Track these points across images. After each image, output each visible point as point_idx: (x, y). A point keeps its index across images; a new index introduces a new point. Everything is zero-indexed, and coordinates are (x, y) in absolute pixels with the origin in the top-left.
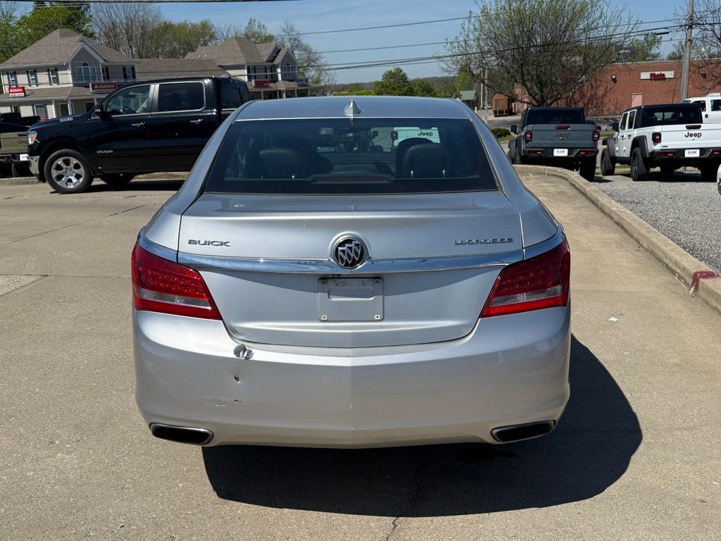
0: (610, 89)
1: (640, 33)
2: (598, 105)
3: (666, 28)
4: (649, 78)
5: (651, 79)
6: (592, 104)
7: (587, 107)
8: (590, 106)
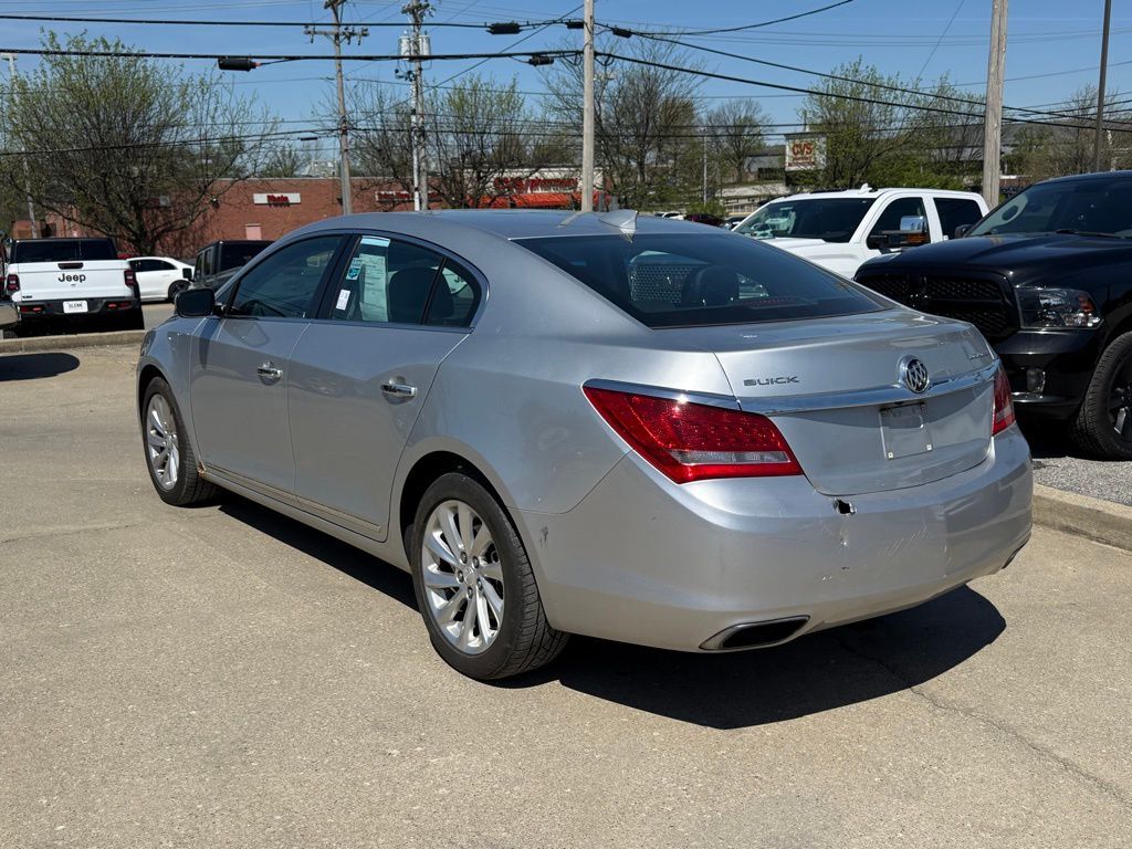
0: (212, 217)
1: (282, 136)
2: (196, 242)
3: (312, 132)
4: (266, 202)
5: (270, 204)
6: (186, 239)
7: (180, 244)
8: (183, 243)
